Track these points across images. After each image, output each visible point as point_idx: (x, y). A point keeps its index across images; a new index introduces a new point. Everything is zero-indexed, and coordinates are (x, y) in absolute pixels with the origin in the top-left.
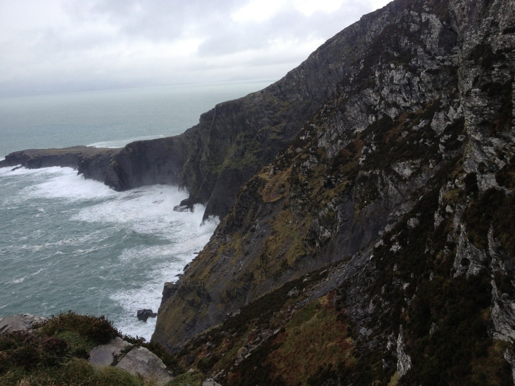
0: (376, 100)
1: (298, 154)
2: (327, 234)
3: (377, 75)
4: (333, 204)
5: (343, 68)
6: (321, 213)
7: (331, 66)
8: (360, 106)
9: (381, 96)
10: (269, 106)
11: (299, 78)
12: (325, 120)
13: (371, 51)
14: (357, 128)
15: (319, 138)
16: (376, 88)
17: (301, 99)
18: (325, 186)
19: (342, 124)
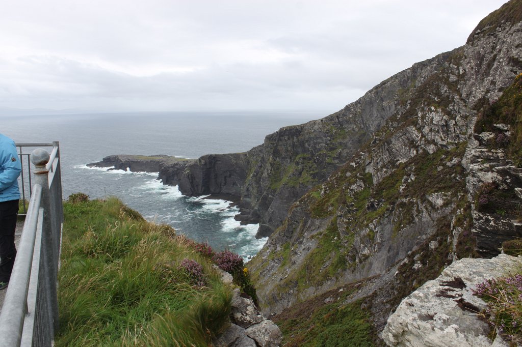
0: (418, 137)
1: (346, 177)
2: (366, 252)
3: (419, 115)
4: (374, 225)
5: (395, 107)
6: (363, 233)
7: (385, 104)
8: (403, 140)
9: (422, 133)
10: (327, 133)
11: (356, 111)
12: (374, 150)
13: (417, 95)
14: (400, 159)
15: (367, 165)
16: (418, 126)
17: (357, 130)
18: (368, 208)
19: (388, 154)
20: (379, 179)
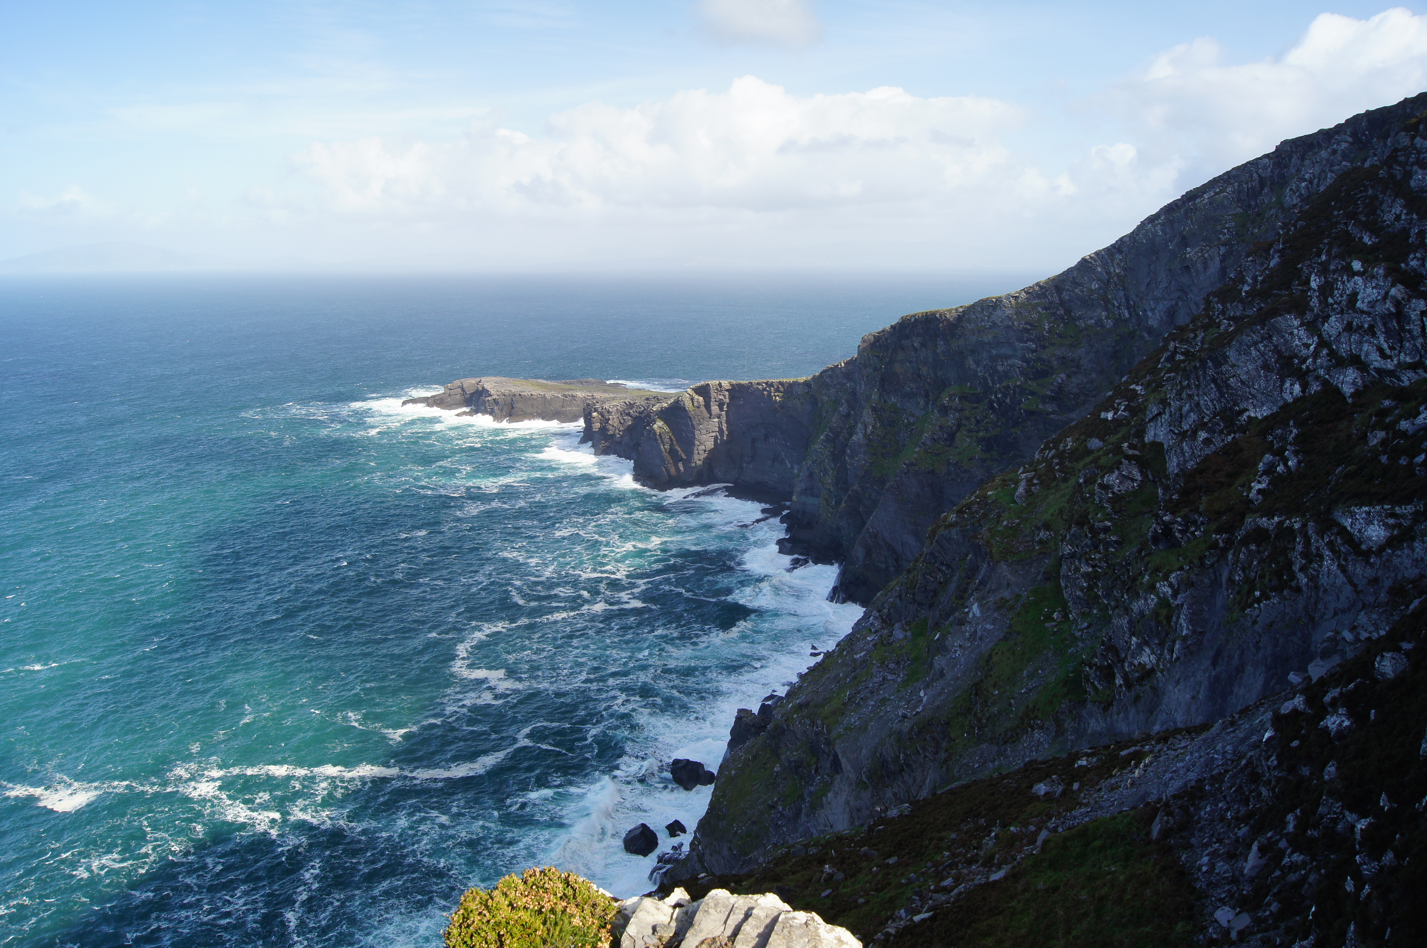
0: (1307, 346)
1: (1090, 452)
2: (1147, 658)
3: (1313, 285)
4: (1171, 585)
5: (1222, 261)
6: (1137, 606)
7: (1190, 252)
8: (1263, 354)
9: (1320, 336)
10: (1027, 331)
11: (1108, 273)
12: (1169, 379)
13: (1303, 227)
14: (1250, 407)
15: (1151, 420)
16: (1309, 316)
17: (1109, 324)
18: (1156, 539)
19: (1214, 394)
20: (1185, 461)
